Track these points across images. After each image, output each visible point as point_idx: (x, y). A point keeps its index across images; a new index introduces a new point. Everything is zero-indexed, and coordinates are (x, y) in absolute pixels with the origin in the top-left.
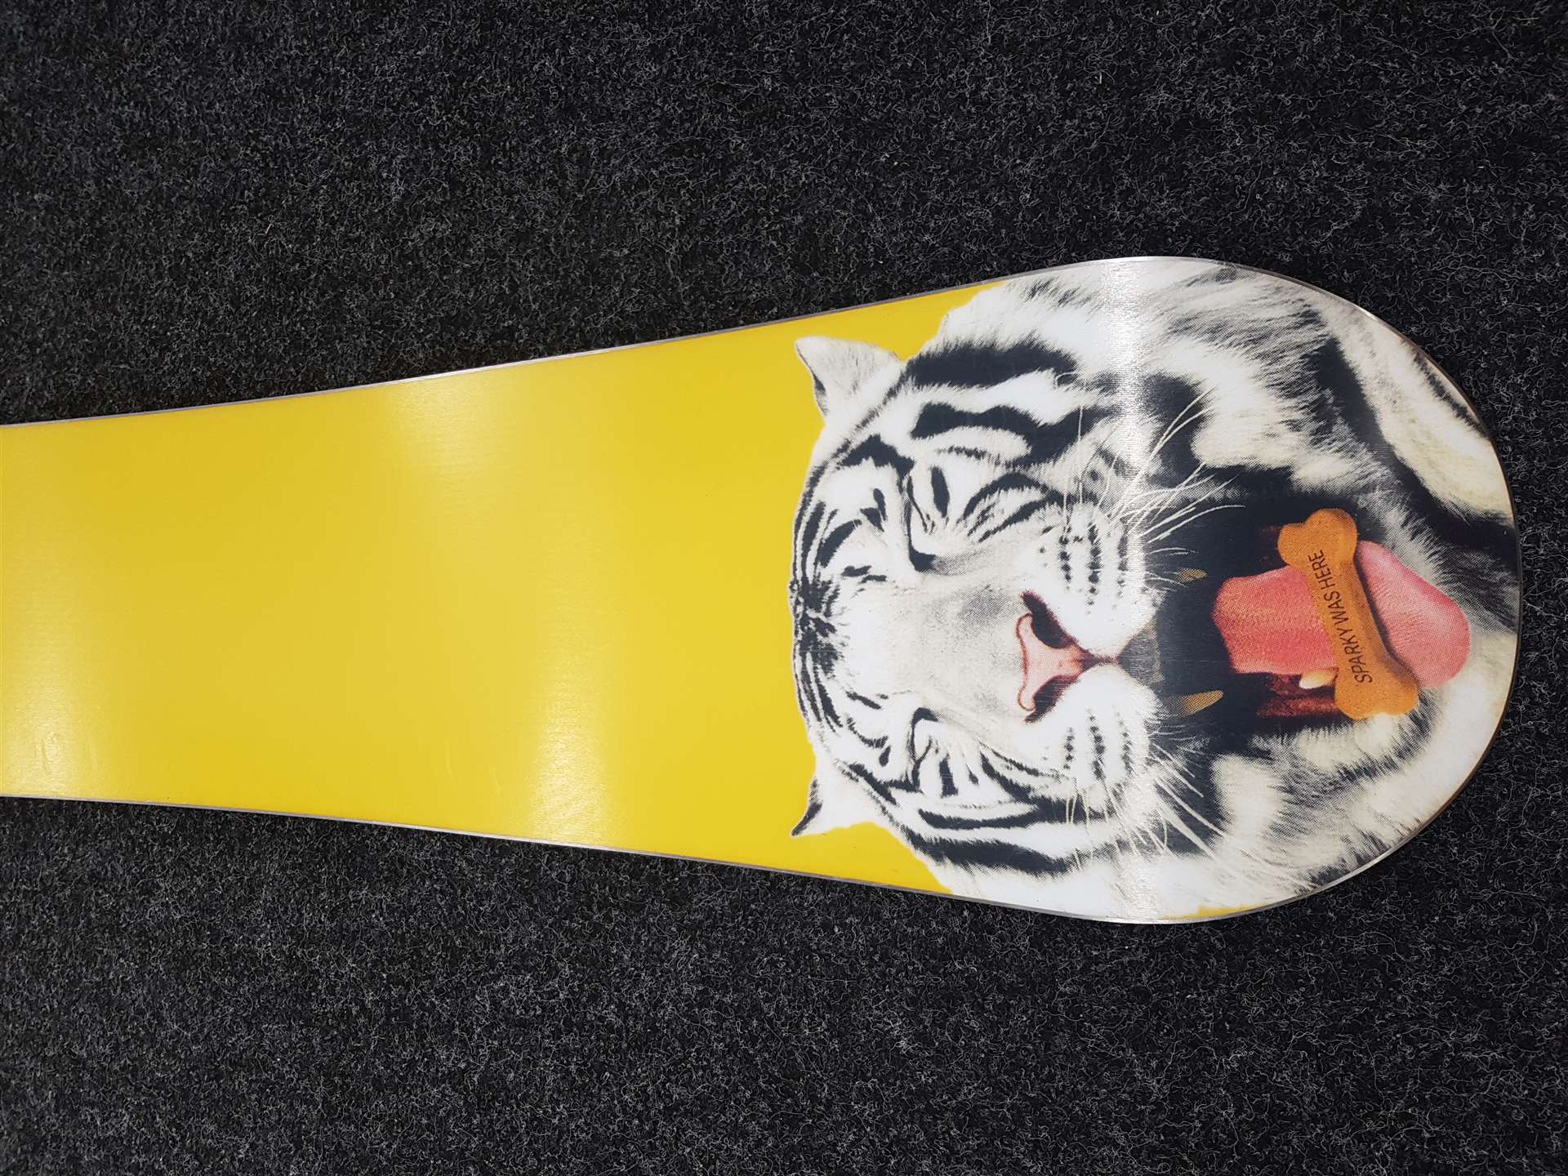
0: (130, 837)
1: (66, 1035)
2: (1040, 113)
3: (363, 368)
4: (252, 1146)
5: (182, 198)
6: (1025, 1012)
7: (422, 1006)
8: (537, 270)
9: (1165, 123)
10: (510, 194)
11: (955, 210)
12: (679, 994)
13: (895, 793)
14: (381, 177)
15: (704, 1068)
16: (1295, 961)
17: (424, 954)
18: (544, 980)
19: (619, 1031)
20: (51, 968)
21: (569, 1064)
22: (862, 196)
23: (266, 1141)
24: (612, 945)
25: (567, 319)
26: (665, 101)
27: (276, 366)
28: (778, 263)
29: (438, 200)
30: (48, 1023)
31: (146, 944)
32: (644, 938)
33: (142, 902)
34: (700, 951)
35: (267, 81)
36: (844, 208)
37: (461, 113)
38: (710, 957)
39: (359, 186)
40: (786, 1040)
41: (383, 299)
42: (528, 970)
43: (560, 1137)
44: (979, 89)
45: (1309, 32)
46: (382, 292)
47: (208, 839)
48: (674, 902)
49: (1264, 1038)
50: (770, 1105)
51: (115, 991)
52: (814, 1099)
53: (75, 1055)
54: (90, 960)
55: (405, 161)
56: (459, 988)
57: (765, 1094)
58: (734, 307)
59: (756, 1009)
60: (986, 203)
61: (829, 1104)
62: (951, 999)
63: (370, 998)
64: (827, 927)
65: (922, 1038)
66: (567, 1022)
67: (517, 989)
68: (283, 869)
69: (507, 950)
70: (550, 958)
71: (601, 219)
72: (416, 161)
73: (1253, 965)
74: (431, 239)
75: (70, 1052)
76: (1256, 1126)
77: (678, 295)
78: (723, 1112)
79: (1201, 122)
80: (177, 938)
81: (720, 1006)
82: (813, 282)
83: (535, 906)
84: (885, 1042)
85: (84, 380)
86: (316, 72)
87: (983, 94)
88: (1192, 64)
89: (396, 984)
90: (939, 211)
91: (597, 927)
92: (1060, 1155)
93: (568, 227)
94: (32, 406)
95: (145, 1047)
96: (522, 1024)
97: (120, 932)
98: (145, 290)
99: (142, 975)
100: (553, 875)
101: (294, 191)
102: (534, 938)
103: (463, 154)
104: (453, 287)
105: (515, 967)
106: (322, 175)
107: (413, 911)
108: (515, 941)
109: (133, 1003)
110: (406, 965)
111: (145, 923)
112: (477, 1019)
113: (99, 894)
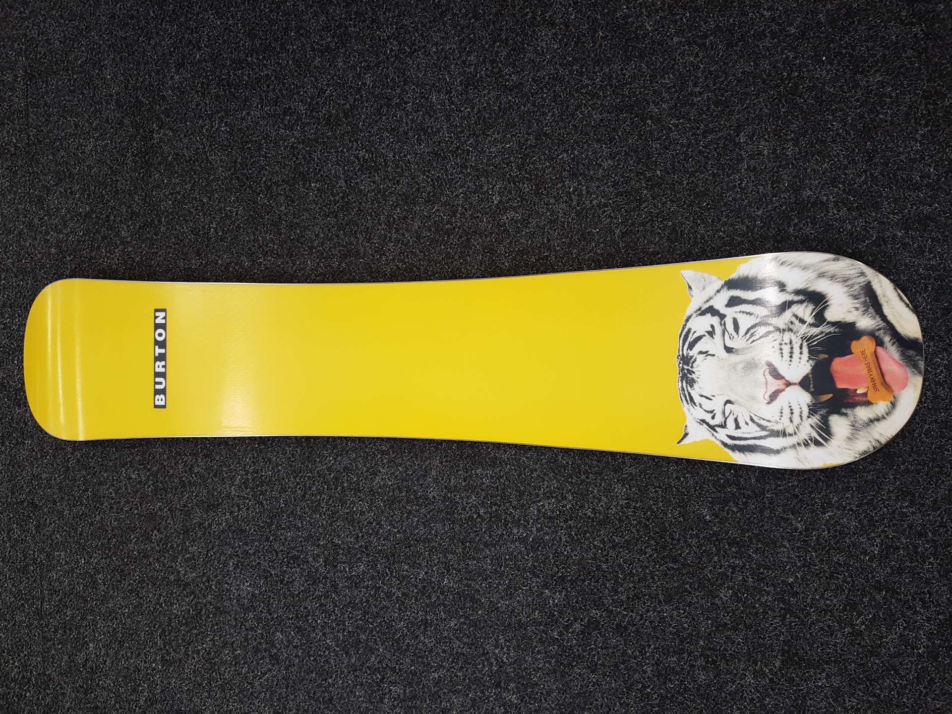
0: (366, 452)
1: (331, 535)
2: (764, 194)
3: (480, 268)
4: (426, 573)
5: (391, 193)
6: (753, 504)
7: (506, 513)
8: (559, 233)
9: (809, 202)
10: (547, 205)
11: (732, 225)
12: (618, 504)
13: (717, 429)
14: (488, 193)
15: (628, 530)
16: (848, 482)
17: (507, 493)
18: (560, 501)
19: (593, 519)
20: (323, 508)
21: (571, 532)
22: (696, 217)
23: (432, 570)
25: (572, 254)
26: (615, 176)
28: (661, 238)
29: (515, 205)
30: (321, 531)
31: (374, 495)
32: (603, 484)
33: (372, 478)
34: (626, 488)
35: (434, 149)
36: (689, 221)
37: (526, 171)
38: (631, 490)
39: (478, 196)
40: (661, 518)
41: (489, 241)
42: (553, 497)
43: (567, 559)
44: (741, 183)
45: (860, 176)
46: (488, 239)
47: (405, 452)
48: (615, 471)
49: (837, 508)
50: (655, 542)
51: (356, 515)
52: (673, 539)
53: (334, 543)
54: (343, 504)
55: (500, 188)
56: (523, 506)
57: (653, 538)
58: (643, 254)
59: (650, 508)
60: (743, 223)
61: (679, 540)
62: (726, 502)
63: (482, 511)
64: (678, 478)
65: (716, 515)
66: (571, 516)
67: (548, 505)
68: (441, 463)
69: (544, 490)
70: (562, 493)
71: (587, 217)
72: (505, 188)
73: (834, 484)
74: (511, 220)
75: (332, 542)
76: (835, 537)
77: (619, 248)
78: (636, 545)
79: (822, 202)
80: (389, 492)
81: (635, 507)
82: (675, 246)
83: (556, 474)
84: (701, 518)
85: (339, 265)
86: (458, 148)
87: (743, 185)
88: (819, 183)
89: (495, 505)
90: (725, 225)
91: (583, 481)
92: (766, 552)
93: (573, 219)
94: (311, 274)
95: (372, 537)
96: (550, 518)
97: (360, 491)
98: (372, 229)
99: (371, 508)
100: (564, 462)
101: (447, 195)
102: (556, 486)
103: (526, 187)
104: (522, 239)
105: (548, 497)
106: (461, 191)
107: (502, 477)
108: (547, 487)
109: (366, 519)
110: (499, 498)
111: (373, 487)
112: (531, 517)
113: (349, 476)
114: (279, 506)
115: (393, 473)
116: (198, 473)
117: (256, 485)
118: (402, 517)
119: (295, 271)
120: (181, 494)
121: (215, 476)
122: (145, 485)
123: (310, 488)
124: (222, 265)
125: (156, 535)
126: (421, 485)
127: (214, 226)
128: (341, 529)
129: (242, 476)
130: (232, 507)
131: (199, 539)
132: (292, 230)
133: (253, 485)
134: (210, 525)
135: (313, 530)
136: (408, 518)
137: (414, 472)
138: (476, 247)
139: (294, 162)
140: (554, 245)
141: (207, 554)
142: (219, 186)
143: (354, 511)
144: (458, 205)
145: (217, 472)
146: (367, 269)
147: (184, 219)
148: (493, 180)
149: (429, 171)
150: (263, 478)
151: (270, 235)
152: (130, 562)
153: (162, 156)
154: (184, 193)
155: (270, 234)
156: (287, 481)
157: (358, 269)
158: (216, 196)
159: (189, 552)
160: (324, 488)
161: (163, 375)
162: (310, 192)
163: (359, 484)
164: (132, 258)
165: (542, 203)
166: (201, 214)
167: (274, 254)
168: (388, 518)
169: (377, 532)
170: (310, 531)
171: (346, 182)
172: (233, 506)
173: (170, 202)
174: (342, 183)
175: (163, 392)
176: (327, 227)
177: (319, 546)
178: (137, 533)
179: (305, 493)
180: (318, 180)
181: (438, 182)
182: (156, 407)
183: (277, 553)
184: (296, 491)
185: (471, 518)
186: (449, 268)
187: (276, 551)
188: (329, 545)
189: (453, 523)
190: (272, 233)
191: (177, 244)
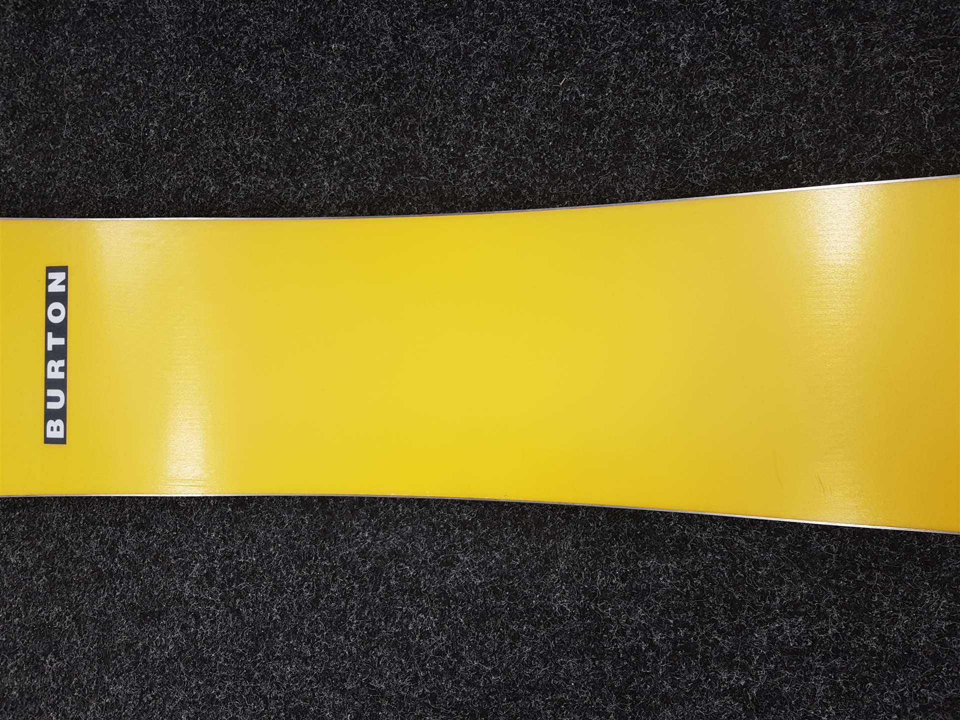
0: (431, 524)
1: (366, 672)
5: (479, 55)
7: (706, 642)
8: (809, 120)
10: (786, 67)
14: (668, 48)
15: (953, 678)
17: (707, 605)
18: (813, 622)
20: (351, 623)
21: (836, 678)
24: (874, 595)
25: (836, 156)
26: (922, 10)
27: (569, 183)
29: (721, 68)
30: (347, 663)
31: (447, 603)
32: (901, 591)
33: (443, 572)
34: (947, 598)
39: (649, 55)
41: (670, 137)
42: (800, 614)
46: (668, 132)
47: (505, 525)
51: (414, 638)
53: (373, 687)
54: (389, 617)
55: (692, 39)
63: (657, 638)
66: (836, 650)
67: (790, 629)
68: (577, 546)
69: (781, 601)
70: (819, 607)
71: (865, 88)
72: (701, 39)
74: (714, 96)
75: (369, 685)
77: (931, 144)
80: (477, 598)
83: (807, 570)
85: (382, 188)
89: (683, 627)
91: (859, 584)
93: (838, 92)
95: (444, 679)
96: (794, 652)
97: (420, 594)
98: (442, 122)
99: (442, 626)
100: (823, 548)
101: (588, 55)
102: (805, 592)
103: (744, 36)
104: (735, 130)
105: (789, 613)
106: (614, 45)
107: (697, 574)
108: (788, 594)
109: (433, 647)
110: (691, 614)
111: (445, 587)
112: (756, 650)
113: (399, 567)
114: (271, 618)
115: (484, 563)
116: (124, 555)
117: (229, 580)
118: (500, 644)
119: (301, 200)
120: (95, 592)
121: (155, 562)
122: (32, 574)
123: (327, 587)
124: (168, 192)
125: (51, 663)
126: (538, 587)
127: (156, 125)
128: (385, 662)
129: (203, 562)
130: (186, 617)
131: (127, 671)
132: (294, 128)
133: (223, 578)
134: (146, 648)
135: (333, 663)
136: (512, 646)
137: (524, 562)
138: (644, 147)
139: (300, 8)
140: (800, 141)
141: (141, 699)
142: (166, 56)
143: (409, 631)
144: (609, 71)
145: (158, 554)
146: (433, 193)
147: (103, 115)
148: (677, 24)
149: (552, 13)
150: (241, 567)
151: (255, 137)
152: (6, 709)
153: (67, 8)
154: (104, 71)
155: (256, 135)
156: (284, 573)
157: (417, 194)
158: (160, 72)
159: (109, 694)
160: (353, 587)
161: (61, 384)
162: (329, 60)
163: (418, 582)
164: (13, 184)
165: (775, 64)
166: (132, 104)
167: (262, 170)
168: (474, 646)
169: (453, 672)
170: (328, 665)
171: (395, 38)
172: (188, 615)
173: (80, 87)
174: (387, 40)
175: (61, 414)
176: (359, 120)
177: (343, 692)
178: (18, 657)
179: (319, 596)
180: (342, 38)
181: (569, 31)
182: (48, 441)
183: (266, 702)
184: (302, 591)
185: (634, 650)
186: (590, 188)
187: (264, 698)
188: (364, 691)
189: (601, 657)
190: (259, 133)
191: (91, 156)
